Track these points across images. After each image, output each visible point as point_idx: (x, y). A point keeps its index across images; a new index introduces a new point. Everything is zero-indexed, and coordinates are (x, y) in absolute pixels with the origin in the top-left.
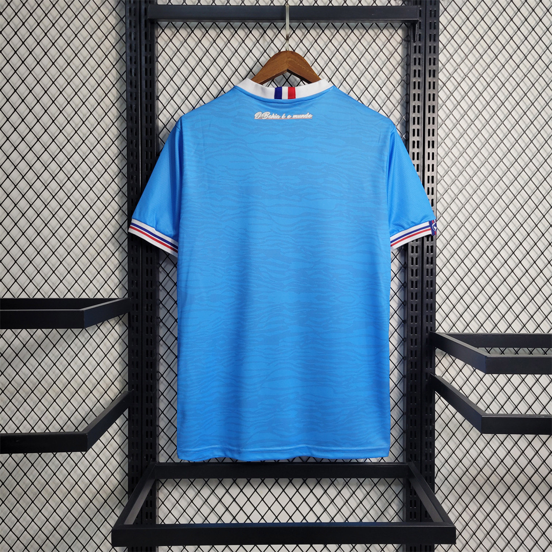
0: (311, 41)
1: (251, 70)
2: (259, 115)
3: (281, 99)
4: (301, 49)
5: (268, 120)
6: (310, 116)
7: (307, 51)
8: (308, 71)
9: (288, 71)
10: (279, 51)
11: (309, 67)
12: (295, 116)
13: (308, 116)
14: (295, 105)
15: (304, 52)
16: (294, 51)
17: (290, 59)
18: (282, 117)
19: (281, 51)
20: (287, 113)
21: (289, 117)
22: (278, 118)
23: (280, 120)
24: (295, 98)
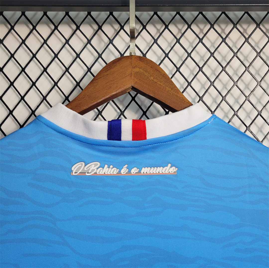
0: (170, 41)
1: (78, 84)
2: (80, 167)
3: (120, 139)
4: (155, 53)
5: (95, 177)
6: (173, 170)
7: (164, 55)
8: (168, 89)
9: (133, 88)
10: (122, 55)
11: (168, 80)
12: (145, 170)
13: (170, 170)
14: (146, 150)
15: (159, 58)
16: (144, 55)
17: (137, 70)
18: (122, 171)
19: (125, 55)
20: (130, 165)
21: (134, 171)
22: (115, 173)
23: (118, 177)
24: (146, 138)
